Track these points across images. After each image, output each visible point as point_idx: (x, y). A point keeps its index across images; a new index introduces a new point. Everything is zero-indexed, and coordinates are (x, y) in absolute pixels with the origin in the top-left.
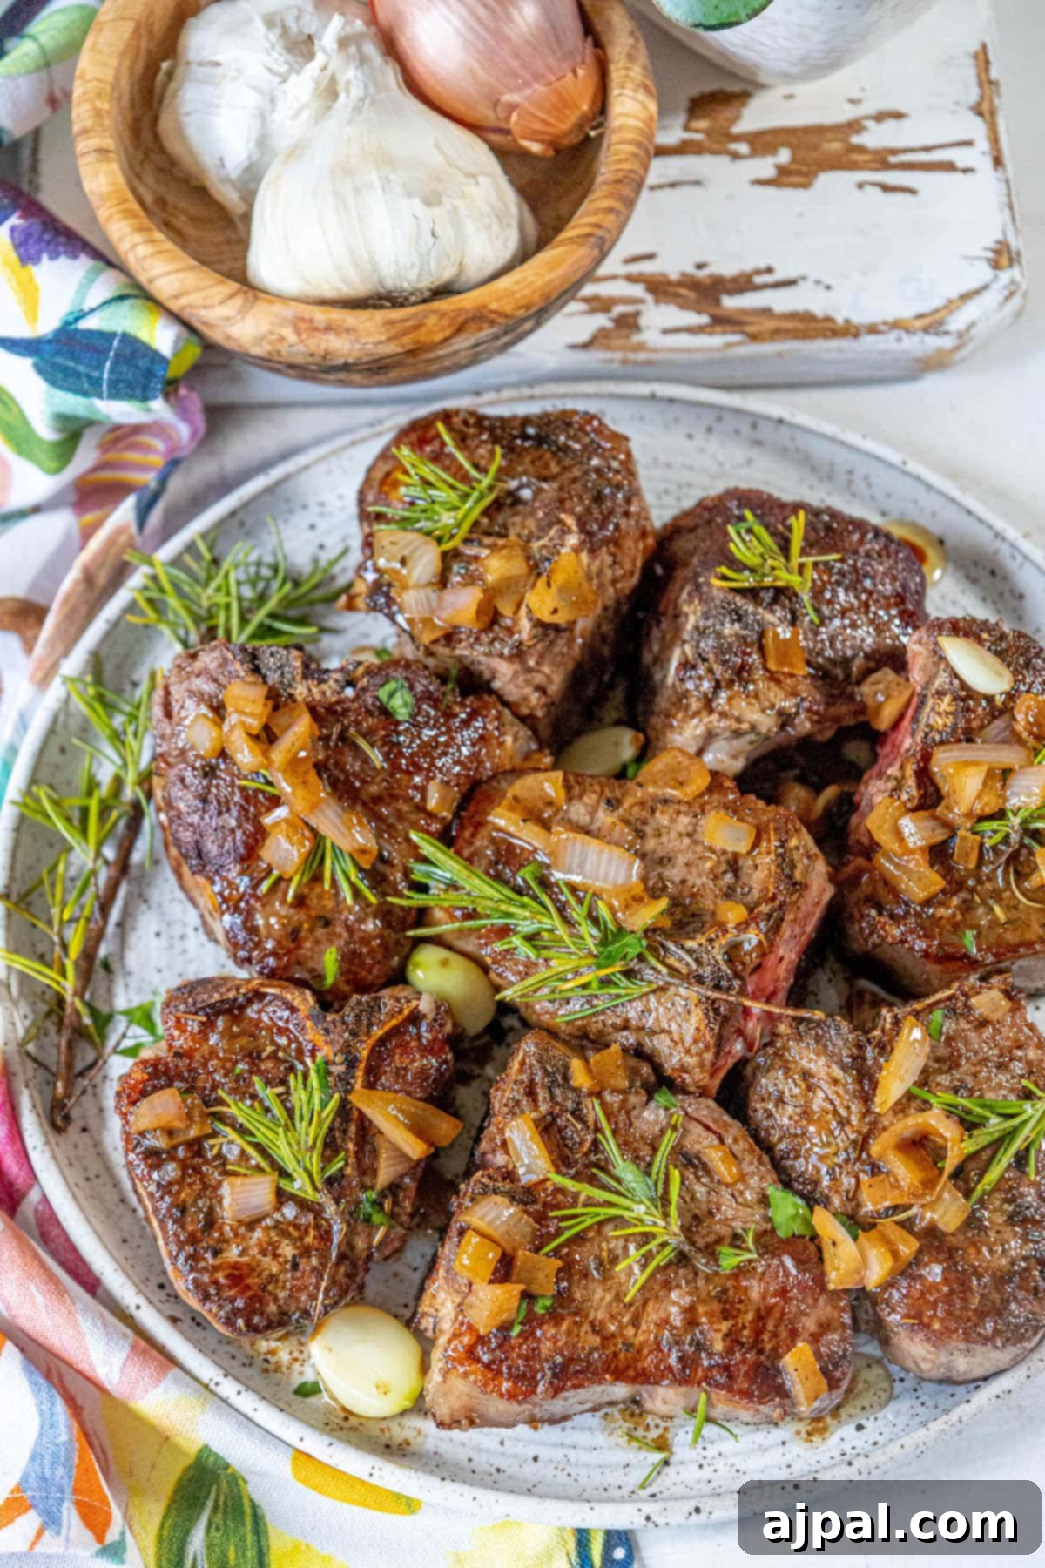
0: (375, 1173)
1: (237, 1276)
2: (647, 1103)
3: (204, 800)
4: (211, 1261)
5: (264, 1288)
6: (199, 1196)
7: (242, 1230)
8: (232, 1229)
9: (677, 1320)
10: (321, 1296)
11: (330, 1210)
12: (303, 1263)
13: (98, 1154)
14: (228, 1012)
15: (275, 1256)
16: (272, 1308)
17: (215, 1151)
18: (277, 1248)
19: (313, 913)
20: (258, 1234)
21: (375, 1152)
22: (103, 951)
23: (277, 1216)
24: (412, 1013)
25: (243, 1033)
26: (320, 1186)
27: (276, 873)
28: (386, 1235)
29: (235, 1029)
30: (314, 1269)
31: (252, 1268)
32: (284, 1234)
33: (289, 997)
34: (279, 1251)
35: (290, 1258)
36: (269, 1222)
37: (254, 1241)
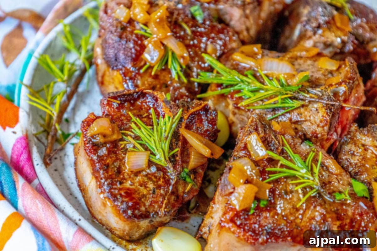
0: (187, 163)
1: (129, 194)
2: (302, 143)
3: (121, 37)
4: (119, 186)
5: (140, 199)
6: (115, 161)
7: (132, 176)
8: (128, 174)
9: (318, 218)
10: (164, 206)
11: (171, 170)
12: (157, 191)
13: (61, 178)
14: (129, 101)
15: (146, 187)
16: (143, 209)
17: (122, 146)
18: (147, 184)
19: (162, 82)
20: (139, 178)
21: (188, 156)
22: (65, 116)
23: (148, 171)
24: (205, 106)
25: (135, 109)
26: (167, 159)
27: (148, 64)
28: (191, 189)
29: (131, 108)
30: (161, 195)
31: (135, 191)
32: (150, 179)
33: (156, 94)
34: (148, 186)
35: (152, 189)
36: (144, 173)
37: (137, 180)
